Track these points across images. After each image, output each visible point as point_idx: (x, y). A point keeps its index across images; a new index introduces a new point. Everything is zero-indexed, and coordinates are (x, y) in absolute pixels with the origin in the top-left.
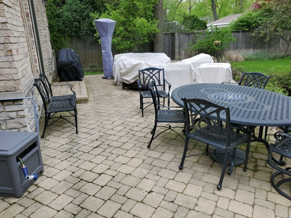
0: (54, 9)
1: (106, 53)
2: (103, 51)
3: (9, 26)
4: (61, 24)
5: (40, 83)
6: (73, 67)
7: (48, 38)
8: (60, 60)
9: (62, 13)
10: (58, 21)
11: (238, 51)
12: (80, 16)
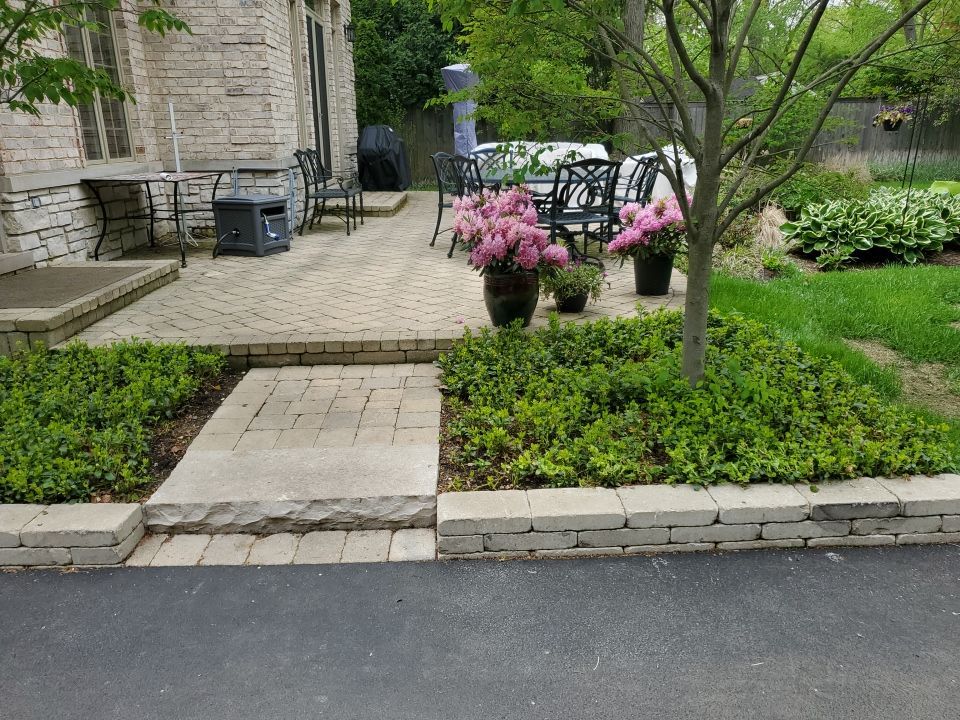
0: (377, 45)
1: (462, 138)
2: (457, 135)
3: (270, 73)
4: (388, 77)
5: (305, 159)
6: (386, 160)
7: (350, 105)
8: (362, 146)
9: (394, 52)
10: (383, 71)
11: (867, 157)
12: (432, 59)
